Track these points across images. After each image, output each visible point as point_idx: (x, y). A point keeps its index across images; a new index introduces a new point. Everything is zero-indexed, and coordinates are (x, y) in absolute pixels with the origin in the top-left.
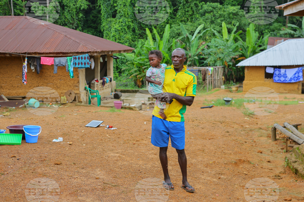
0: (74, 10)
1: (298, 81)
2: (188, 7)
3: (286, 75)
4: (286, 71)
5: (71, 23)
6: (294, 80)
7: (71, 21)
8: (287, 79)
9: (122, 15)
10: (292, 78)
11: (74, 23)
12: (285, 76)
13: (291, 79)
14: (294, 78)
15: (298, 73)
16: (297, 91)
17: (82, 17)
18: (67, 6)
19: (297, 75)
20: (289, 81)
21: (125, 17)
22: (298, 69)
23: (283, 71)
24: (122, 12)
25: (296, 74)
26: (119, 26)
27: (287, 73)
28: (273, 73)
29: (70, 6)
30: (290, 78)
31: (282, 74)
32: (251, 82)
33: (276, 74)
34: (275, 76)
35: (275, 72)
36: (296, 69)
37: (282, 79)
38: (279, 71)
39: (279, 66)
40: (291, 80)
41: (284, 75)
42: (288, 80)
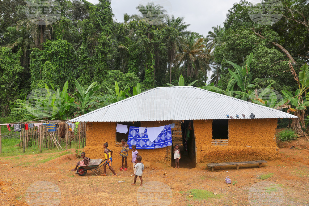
0: (11, 73)
1: (165, 146)
2: (100, 74)
3: (147, 137)
4: (146, 130)
5: (8, 83)
6: (159, 145)
7: (8, 82)
8: (148, 143)
9: (46, 77)
10: (157, 141)
11: (11, 83)
12: (145, 138)
13: (155, 143)
14: (159, 141)
15: (166, 134)
16: (165, 162)
17: (17, 79)
18: (5, 70)
19: (163, 138)
20: (152, 146)
21: (48, 78)
22: (166, 128)
23: (142, 130)
24: (45, 75)
25: (161, 135)
26: (43, 86)
27: (148, 133)
28: (128, 133)
29: (7, 70)
30: (152, 141)
31: (141, 136)
32: (95, 147)
33: (131, 136)
34: (131, 139)
35: (130, 133)
36: (162, 128)
37: (142, 143)
38: (136, 130)
39: (135, 122)
40: (155, 145)
41: (143, 137)
42: (150, 145)
